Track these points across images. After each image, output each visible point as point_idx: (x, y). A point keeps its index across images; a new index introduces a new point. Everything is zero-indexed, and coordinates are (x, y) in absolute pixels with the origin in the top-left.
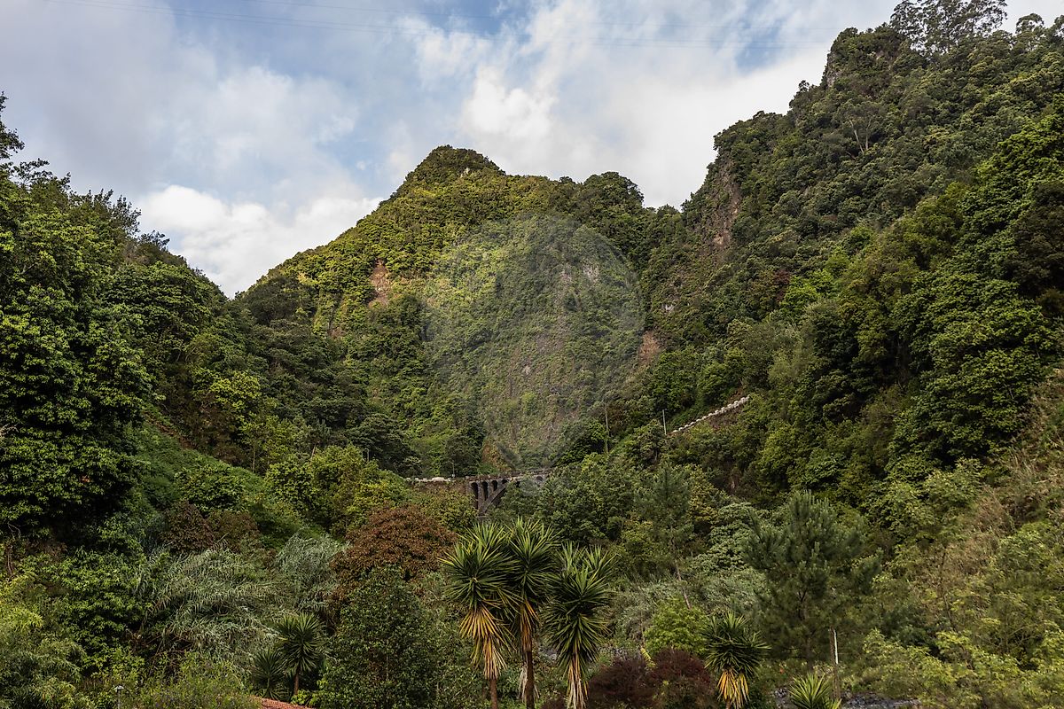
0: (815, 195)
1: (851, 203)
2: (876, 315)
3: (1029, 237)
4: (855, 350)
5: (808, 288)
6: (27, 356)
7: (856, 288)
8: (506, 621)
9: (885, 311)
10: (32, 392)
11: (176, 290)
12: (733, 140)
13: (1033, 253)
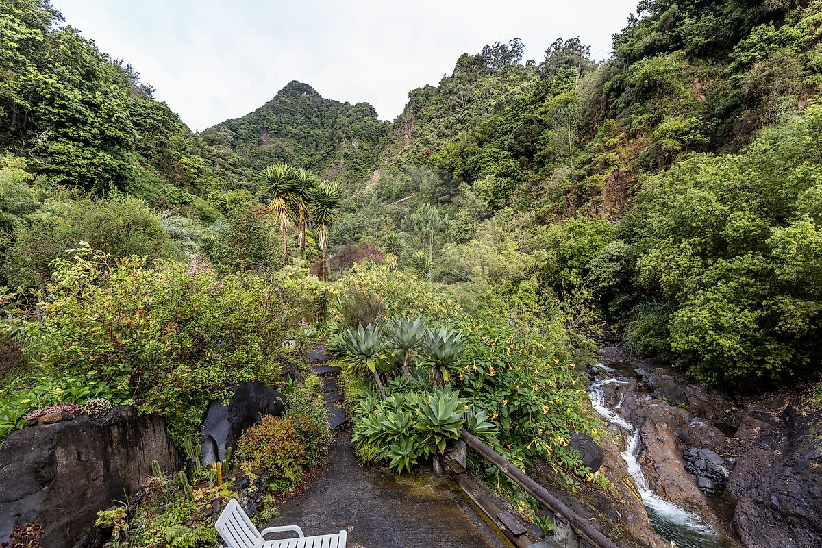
0: (444, 121)
1: (457, 126)
2: (461, 164)
3: (519, 136)
4: (452, 178)
5: (437, 156)
6: (57, 99)
7: (455, 153)
8: (291, 206)
9: (464, 163)
10: (62, 120)
11: (160, 113)
12: (416, 95)
13: (520, 142)
